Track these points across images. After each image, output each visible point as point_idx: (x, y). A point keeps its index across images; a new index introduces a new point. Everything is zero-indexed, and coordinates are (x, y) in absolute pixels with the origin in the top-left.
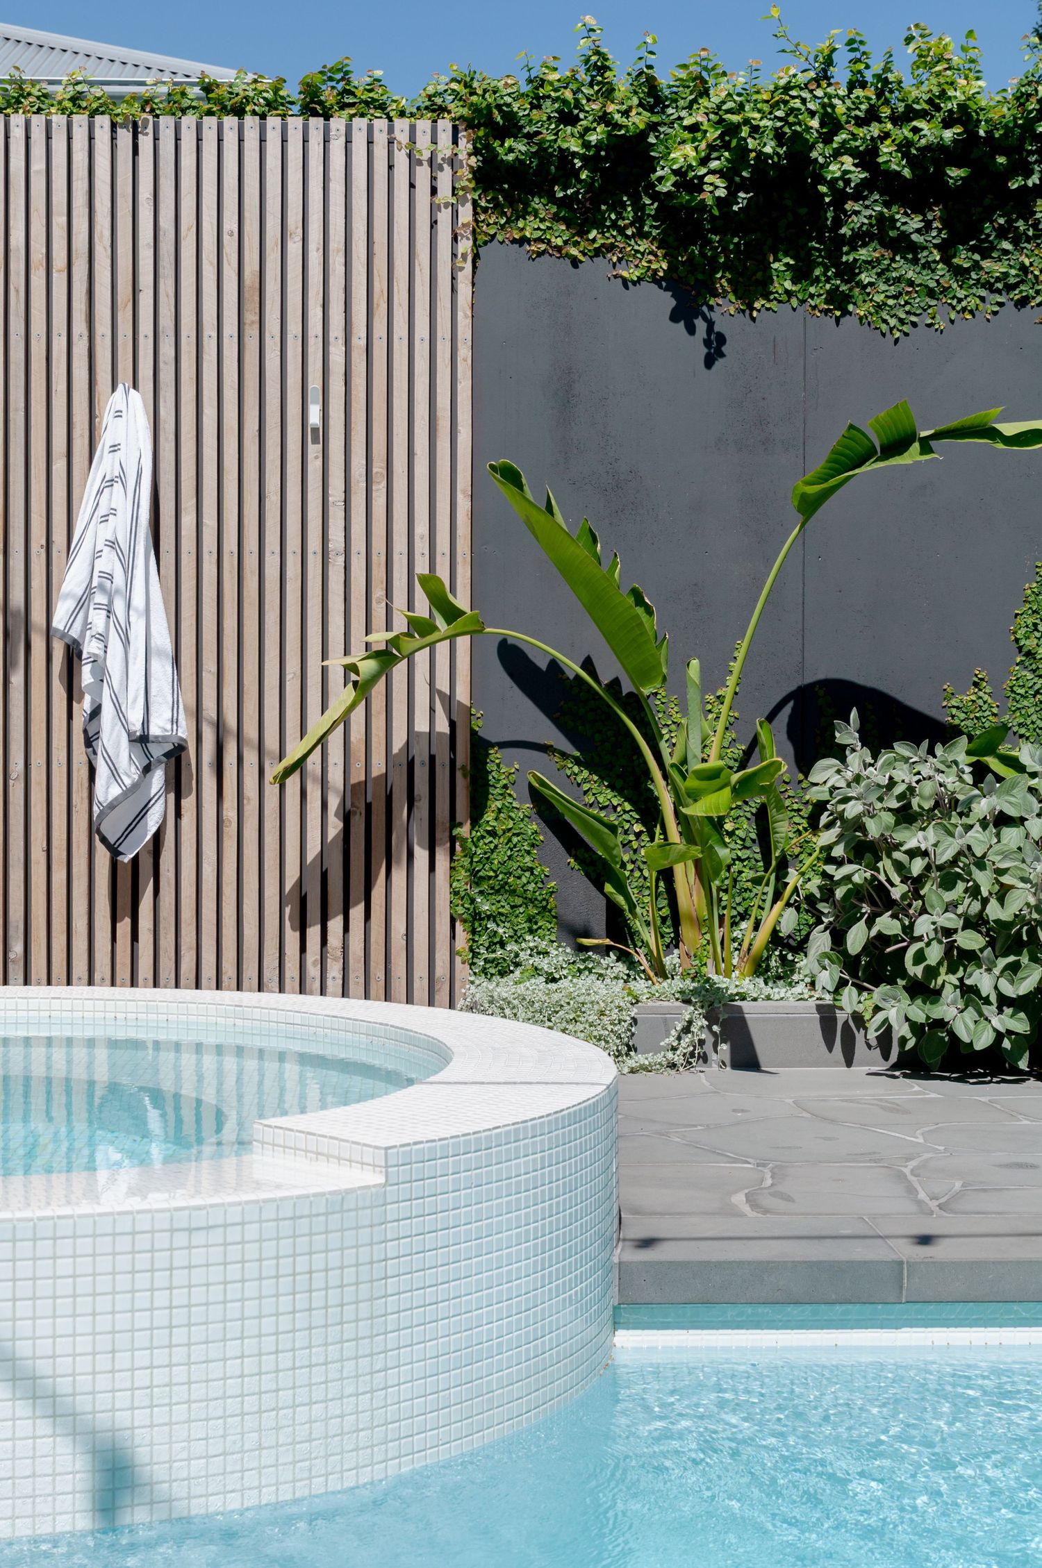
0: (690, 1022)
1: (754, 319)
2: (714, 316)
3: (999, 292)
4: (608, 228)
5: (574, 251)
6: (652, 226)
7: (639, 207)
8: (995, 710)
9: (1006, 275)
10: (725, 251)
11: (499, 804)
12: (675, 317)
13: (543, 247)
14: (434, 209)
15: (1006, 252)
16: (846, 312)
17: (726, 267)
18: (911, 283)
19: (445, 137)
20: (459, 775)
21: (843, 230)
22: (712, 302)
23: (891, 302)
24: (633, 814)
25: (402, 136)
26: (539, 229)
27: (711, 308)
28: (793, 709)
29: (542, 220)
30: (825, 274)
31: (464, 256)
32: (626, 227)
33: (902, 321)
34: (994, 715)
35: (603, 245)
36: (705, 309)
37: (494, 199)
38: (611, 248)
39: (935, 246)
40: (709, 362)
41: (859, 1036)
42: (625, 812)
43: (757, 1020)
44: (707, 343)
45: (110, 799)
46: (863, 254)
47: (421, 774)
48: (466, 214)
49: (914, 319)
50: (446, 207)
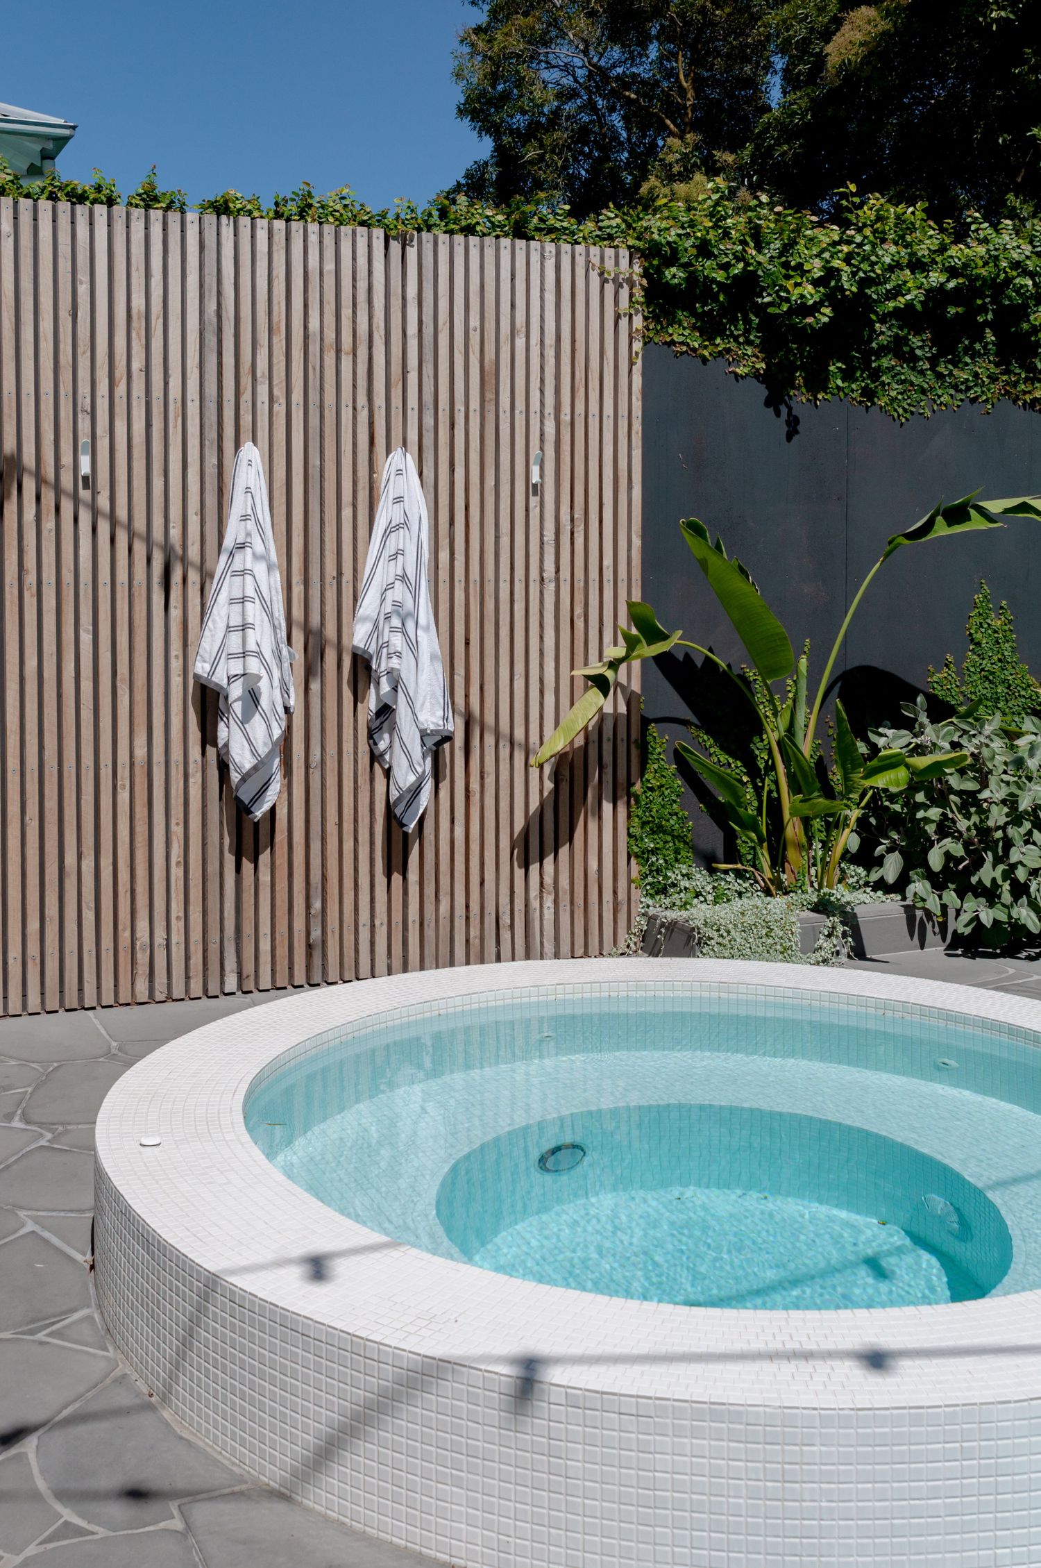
0: (834, 928)
1: (816, 406)
2: (793, 403)
3: (961, 391)
4: (727, 336)
5: (706, 353)
6: (756, 336)
7: (747, 321)
8: (958, 683)
9: (967, 380)
10: (802, 357)
11: (656, 766)
12: (768, 403)
13: (685, 348)
14: (618, 317)
15: (967, 364)
16: (873, 404)
17: (802, 368)
18: (912, 384)
19: (624, 262)
20: (633, 747)
21: (874, 345)
22: (791, 393)
23: (900, 397)
24: (742, 769)
25: (596, 260)
26: (683, 335)
27: (790, 398)
28: (841, 688)
29: (684, 328)
30: (861, 376)
31: (637, 353)
32: (739, 336)
33: (905, 410)
34: (957, 686)
35: (724, 349)
36: (786, 398)
37: (653, 311)
38: (728, 351)
39: (927, 358)
40: (789, 437)
41: (929, 926)
42: (737, 767)
43: (865, 921)
44: (788, 423)
45: (408, 785)
46: (885, 362)
47: (607, 747)
48: (638, 322)
49: (913, 409)
50: (625, 316)
